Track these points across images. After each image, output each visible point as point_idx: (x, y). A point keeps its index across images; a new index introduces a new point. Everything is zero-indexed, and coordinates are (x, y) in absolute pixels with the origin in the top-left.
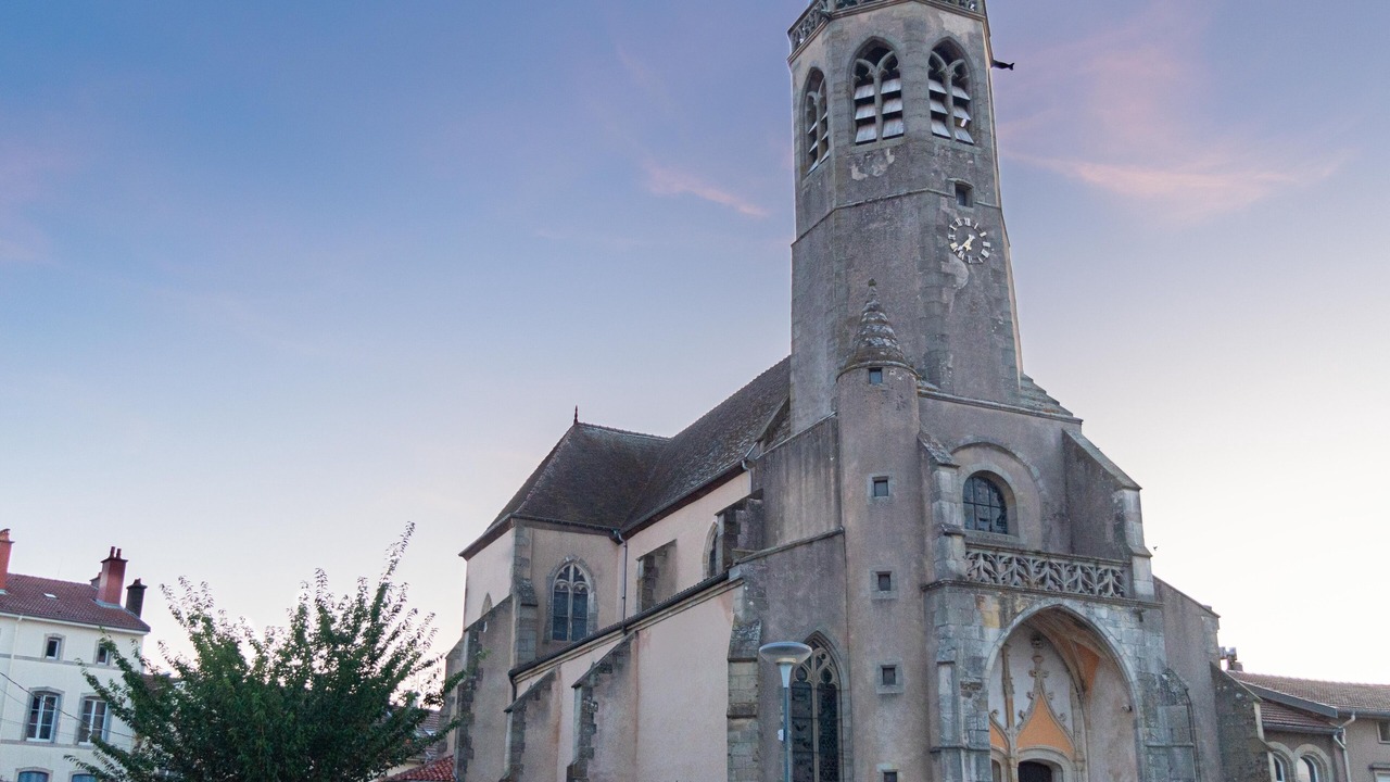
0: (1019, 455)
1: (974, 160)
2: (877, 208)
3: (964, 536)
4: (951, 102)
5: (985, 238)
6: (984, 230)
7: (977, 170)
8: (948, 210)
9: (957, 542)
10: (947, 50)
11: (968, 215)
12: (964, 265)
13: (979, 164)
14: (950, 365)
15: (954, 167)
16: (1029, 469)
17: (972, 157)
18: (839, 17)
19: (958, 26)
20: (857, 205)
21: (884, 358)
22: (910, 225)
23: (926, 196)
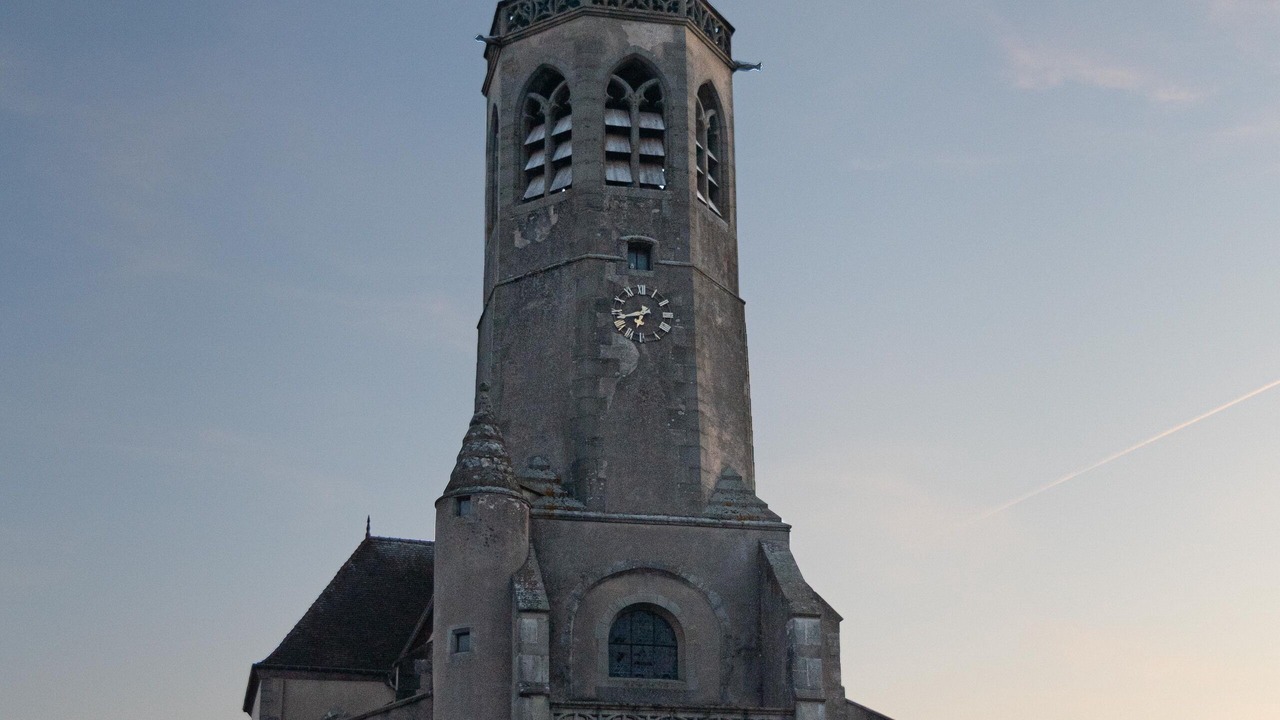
0: (692, 579)
1: (661, 209)
2: (536, 282)
3: (548, 696)
4: (635, 135)
5: (666, 308)
6: (667, 296)
7: (665, 220)
8: (616, 278)
9: (540, 702)
10: (635, 69)
11: (643, 280)
12: (633, 345)
13: (667, 212)
14: (602, 475)
15: (630, 221)
16: (705, 595)
17: (658, 205)
18: (509, 42)
19: (648, 37)
20: (517, 280)
21: (476, 483)
22: (568, 301)
23: (585, 264)
